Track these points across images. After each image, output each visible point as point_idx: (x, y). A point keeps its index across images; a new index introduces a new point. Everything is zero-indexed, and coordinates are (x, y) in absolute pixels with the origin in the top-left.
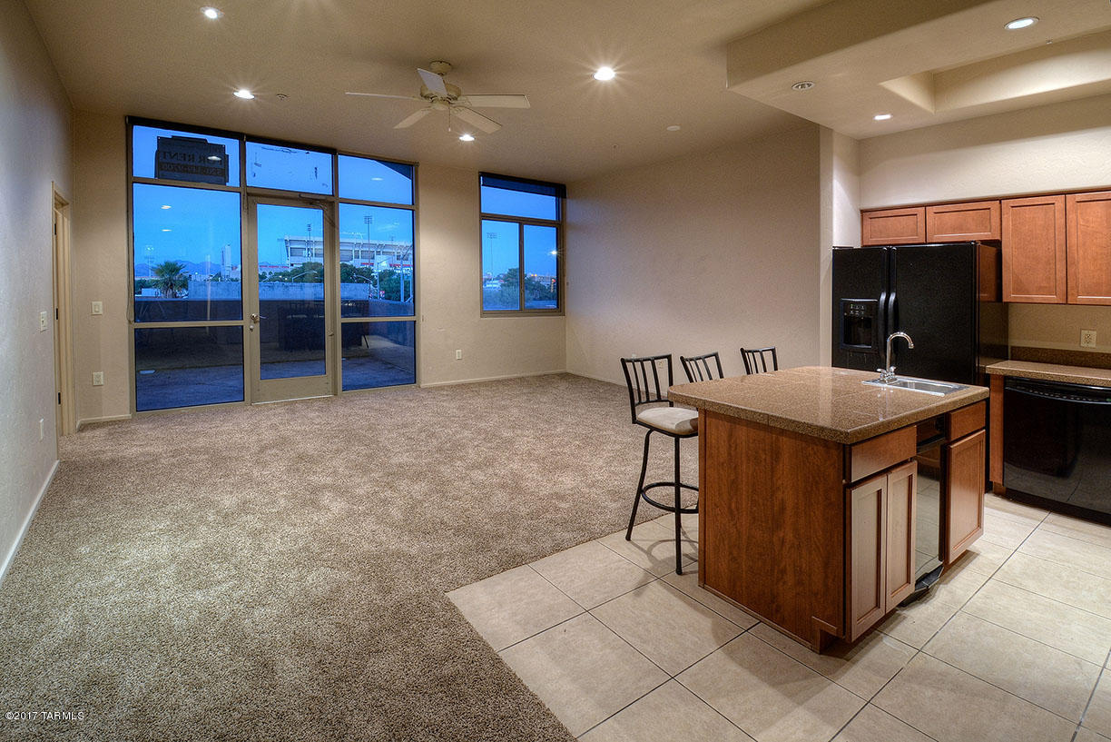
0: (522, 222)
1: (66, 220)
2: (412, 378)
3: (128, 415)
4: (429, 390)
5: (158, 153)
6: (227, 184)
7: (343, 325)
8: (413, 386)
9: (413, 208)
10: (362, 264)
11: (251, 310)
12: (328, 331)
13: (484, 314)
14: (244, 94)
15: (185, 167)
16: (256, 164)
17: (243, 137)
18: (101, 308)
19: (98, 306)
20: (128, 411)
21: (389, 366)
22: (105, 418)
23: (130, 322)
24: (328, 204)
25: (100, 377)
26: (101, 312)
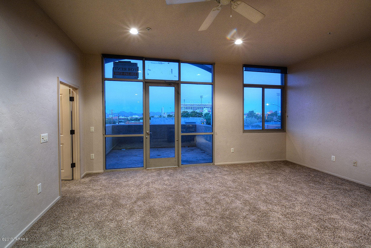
0: (264, 87)
1: (77, 95)
2: (211, 160)
3: (102, 171)
4: (219, 167)
5: (113, 68)
6: (138, 79)
7: (182, 136)
8: (211, 164)
9: (213, 84)
10: (200, 111)
11: (147, 130)
12: (176, 139)
13: (244, 131)
14: (134, 31)
15: (123, 73)
16: (149, 70)
17: (144, 59)
18: (93, 129)
19: (92, 129)
20: (102, 169)
21: (203, 151)
22: (95, 172)
23: (103, 135)
24: (176, 84)
25: (93, 156)
26: (93, 131)
